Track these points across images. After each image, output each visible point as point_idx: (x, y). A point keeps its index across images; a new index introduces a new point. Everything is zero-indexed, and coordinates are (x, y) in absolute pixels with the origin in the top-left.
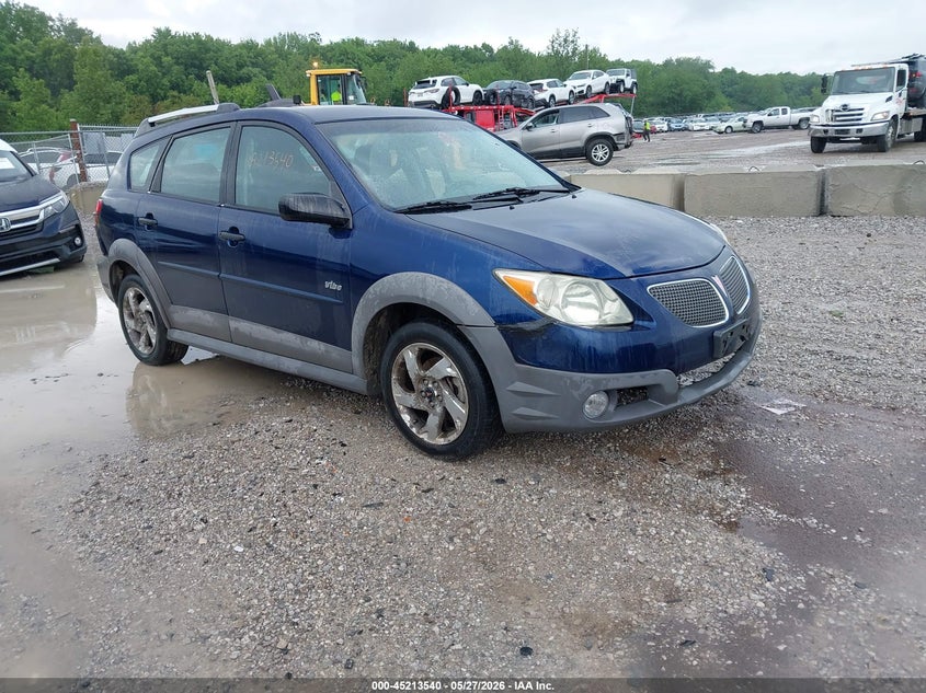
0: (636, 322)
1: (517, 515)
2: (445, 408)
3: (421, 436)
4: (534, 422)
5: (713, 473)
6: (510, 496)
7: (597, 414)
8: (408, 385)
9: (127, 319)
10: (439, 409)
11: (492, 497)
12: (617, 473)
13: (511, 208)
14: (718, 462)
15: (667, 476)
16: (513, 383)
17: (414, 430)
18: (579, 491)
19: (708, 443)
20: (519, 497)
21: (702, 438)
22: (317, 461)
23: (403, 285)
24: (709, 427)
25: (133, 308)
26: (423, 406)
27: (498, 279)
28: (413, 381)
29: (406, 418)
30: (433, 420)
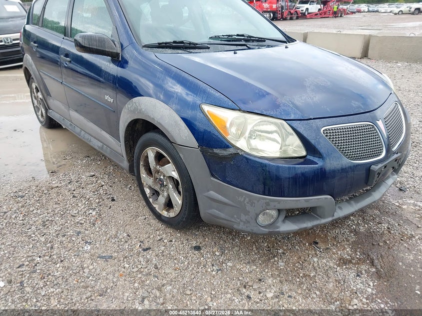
0: (309, 157)
1: (197, 284)
2: (169, 195)
3: (154, 206)
4: (220, 220)
5: (350, 262)
6: (199, 263)
7: (267, 223)
8: (149, 172)
9: (34, 99)
10: (166, 194)
11: (186, 263)
12: (280, 251)
13: (235, 53)
14: (356, 251)
15: (316, 260)
16: (208, 191)
17: (151, 200)
18: (248, 267)
19: (351, 232)
20: (204, 266)
21: (348, 225)
22: (91, 211)
23: (143, 107)
24: (355, 216)
25: (36, 94)
26: (157, 188)
27: (203, 112)
28: (152, 171)
29: (147, 191)
30: (162, 199)
